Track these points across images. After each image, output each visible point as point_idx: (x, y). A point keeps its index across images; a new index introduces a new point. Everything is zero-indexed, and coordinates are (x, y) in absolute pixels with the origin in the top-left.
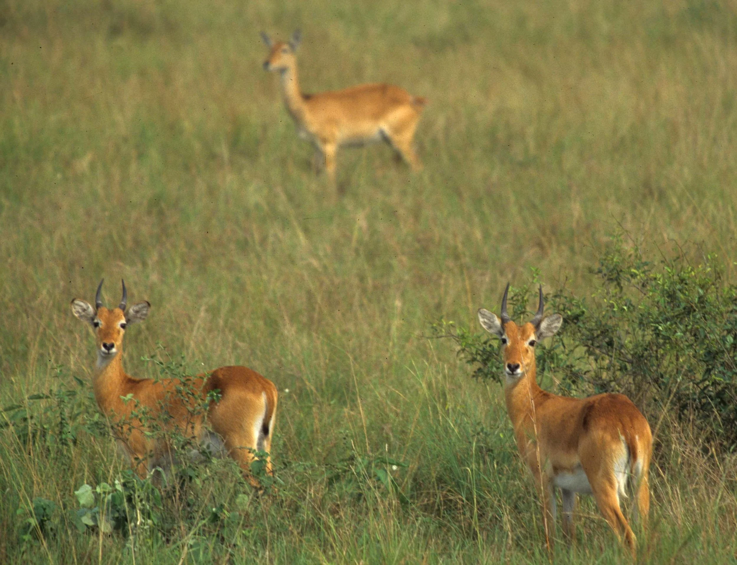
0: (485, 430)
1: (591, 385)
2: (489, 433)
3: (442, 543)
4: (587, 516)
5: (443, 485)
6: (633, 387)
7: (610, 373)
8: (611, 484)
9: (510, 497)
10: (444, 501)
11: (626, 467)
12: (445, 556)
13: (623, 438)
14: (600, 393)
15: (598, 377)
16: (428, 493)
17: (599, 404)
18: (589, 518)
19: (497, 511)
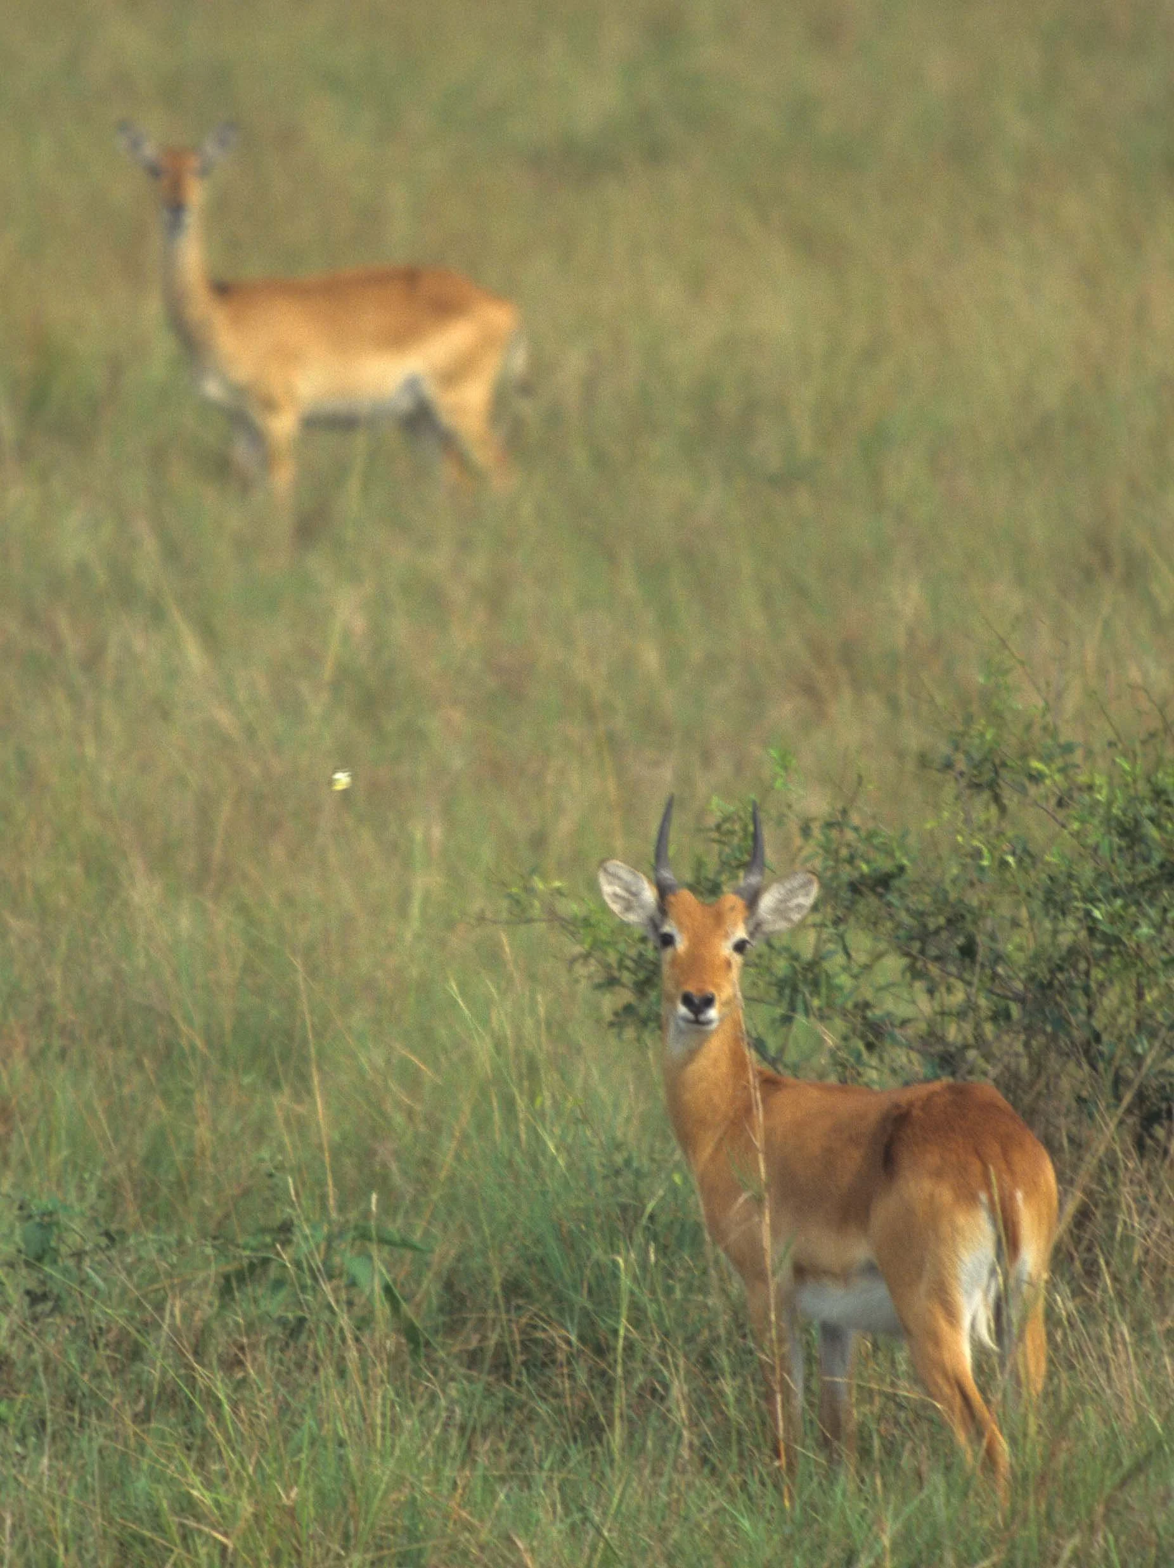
0: (635, 1164)
1: (914, 1056)
2: (645, 1169)
3: (509, 1450)
4: (890, 1390)
5: (521, 1302)
6: (1024, 1063)
7: (968, 1027)
8: (951, 1314)
9: (689, 1340)
10: (522, 1342)
11: (993, 1273)
12: (515, 1484)
13: (983, 1197)
14: (938, 1077)
15: (933, 1036)
16: (482, 1320)
17: (922, 1109)
18: (892, 1398)
19: (655, 1372)
